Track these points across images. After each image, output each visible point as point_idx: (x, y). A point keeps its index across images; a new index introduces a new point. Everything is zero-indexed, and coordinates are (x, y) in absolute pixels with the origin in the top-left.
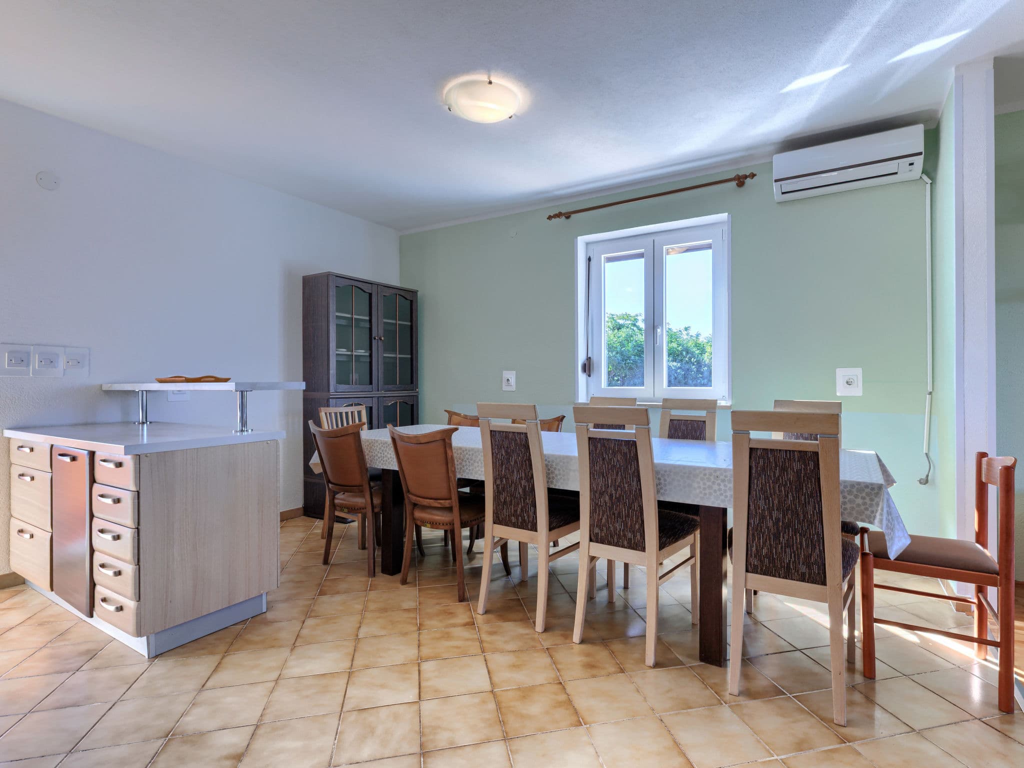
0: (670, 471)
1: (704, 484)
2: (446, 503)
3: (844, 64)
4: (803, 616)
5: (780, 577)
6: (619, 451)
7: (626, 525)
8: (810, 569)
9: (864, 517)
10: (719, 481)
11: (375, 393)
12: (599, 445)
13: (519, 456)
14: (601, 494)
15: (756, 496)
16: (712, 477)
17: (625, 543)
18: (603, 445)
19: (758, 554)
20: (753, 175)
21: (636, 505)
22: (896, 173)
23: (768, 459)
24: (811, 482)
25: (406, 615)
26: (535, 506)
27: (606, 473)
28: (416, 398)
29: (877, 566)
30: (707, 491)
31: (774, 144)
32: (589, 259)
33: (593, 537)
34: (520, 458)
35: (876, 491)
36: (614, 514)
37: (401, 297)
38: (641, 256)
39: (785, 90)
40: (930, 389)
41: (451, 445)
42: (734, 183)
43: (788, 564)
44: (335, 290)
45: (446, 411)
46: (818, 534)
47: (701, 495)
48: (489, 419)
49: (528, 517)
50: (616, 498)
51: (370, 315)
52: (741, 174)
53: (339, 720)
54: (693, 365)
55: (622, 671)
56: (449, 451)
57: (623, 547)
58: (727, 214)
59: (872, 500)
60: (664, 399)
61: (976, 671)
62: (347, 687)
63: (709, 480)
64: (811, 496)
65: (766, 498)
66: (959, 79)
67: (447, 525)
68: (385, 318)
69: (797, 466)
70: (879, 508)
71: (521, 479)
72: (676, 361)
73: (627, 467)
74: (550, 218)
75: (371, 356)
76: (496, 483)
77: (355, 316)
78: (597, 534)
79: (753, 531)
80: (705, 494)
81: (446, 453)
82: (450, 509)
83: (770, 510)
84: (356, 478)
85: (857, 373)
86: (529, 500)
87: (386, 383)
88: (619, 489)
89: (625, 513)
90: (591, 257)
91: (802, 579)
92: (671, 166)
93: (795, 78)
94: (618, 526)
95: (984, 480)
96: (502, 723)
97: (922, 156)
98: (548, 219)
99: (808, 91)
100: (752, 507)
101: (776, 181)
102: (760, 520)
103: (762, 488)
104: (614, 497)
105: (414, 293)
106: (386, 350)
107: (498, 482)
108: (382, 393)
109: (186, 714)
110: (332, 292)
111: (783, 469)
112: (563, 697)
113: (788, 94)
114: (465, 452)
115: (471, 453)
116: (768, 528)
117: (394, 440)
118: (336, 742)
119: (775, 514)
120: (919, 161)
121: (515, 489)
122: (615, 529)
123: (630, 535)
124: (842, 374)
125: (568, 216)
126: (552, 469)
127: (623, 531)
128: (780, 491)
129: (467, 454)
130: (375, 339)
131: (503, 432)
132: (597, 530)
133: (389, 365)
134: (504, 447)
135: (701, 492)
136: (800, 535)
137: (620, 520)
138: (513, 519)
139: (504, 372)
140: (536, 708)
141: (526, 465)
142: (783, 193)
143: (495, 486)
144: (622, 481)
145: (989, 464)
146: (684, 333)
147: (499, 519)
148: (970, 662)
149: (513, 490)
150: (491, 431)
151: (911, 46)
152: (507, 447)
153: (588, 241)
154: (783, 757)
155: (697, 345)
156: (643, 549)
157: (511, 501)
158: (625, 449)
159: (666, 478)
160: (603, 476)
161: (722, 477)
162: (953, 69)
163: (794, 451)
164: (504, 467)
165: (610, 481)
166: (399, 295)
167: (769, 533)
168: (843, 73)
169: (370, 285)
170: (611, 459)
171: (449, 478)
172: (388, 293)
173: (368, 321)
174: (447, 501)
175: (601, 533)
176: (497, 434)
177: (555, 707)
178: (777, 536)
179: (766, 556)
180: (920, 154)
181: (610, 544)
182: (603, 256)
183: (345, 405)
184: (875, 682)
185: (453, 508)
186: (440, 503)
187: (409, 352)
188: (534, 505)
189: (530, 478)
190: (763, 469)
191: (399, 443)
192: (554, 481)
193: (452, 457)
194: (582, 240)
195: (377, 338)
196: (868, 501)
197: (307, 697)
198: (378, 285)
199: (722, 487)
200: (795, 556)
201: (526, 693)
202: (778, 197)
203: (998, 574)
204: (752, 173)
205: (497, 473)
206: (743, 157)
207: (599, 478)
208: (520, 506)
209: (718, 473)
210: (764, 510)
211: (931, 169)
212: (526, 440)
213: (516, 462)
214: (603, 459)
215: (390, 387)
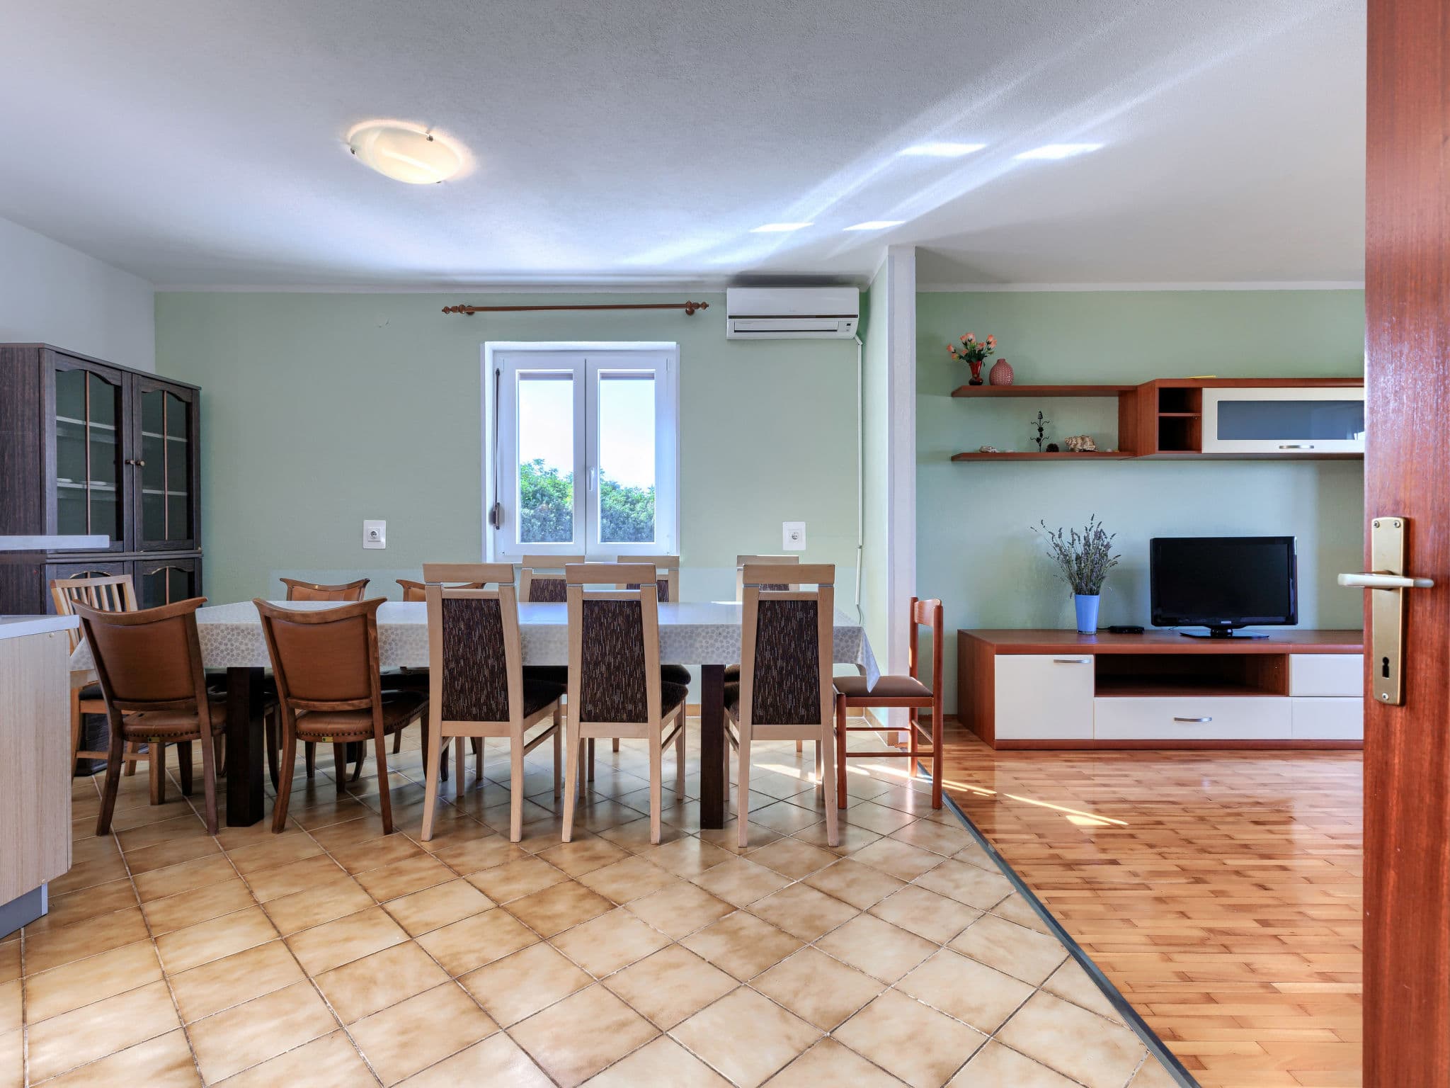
0: (671, 632)
1: (707, 642)
2: (363, 704)
3: (811, 221)
4: (774, 773)
5: (782, 724)
6: (621, 613)
7: (625, 694)
8: (808, 710)
9: (846, 658)
10: (722, 638)
11: (127, 554)
12: (596, 609)
13: (485, 628)
14: (597, 664)
15: (763, 649)
16: (714, 635)
17: (625, 716)
18: (602, 608)
19: (764, 706)
20: (705, 306)
21: (638, 672)
22: (836, 331)
23: (776, 610)
24: (811, 629)
25: (314, 865)
26: (506, 690)
27: (604, 640)
28: (198, 562)
29: (849, 705)
30: (710, 650)
31: (727, 276)
32: (498, 373)
33: (583, 716)
34: (487, 632)
35: (856, 634)
36: (612, 685)
37: (171, 396)
38: (569, 377)
39: (752, 231)
40: (860, 544)
41: (374, 622)
42: (683, 310)
43: (790, 710)
44: (54, 376)
45: (281, 580)
46: (815, 678)
47: (704, 655)
48: (441, 583)
49: (496, 706)
50: (614, 667)
51: (118, 422)
52: (693, 301)
53: (314, 985)
54: (552, 512)
55: (631, 854)
56: (371, 631)
57: (622, 721)
58: (675, 343)
59: (853, 642)
60: (619, 556)
61: (910, 786)
62: (293, 955)
63: (711, 637)
64: (810, 642)
65: (772, 649)
66: (891, 259)
67: (361, 733)
68: (145, 429)
69: (799, 615)
70: (860, 648)
71: (488, 657)
72: (528, 507)
73: (629, 632)
74: (446, 310)
75: (119, 492)
76: (447, 667)
77: (90, 424)
78: (590, 712)
79: (759, 684)
80: (708, 653)
81: (366, 633)
82: (368, 712)
83: (775, 660)
84: (182, 686)
85: (800, 527)
86: (498, 683)
87: (147, 537)
88: (619, 656)
89: (625, 682)
90: (501, 370)
91: (801, 722)
92: (615, 275)
93: (765, 223)
94: (616, 698)
95: (916, 621)
96: (532, 928)
97: (857, 319)
98: (443, 311)
99: (773, 237)
100: (759, 659)
101: (730, 317)
102: (766, 671)
103: (768, 639)
104: (612, 667)
105: (194, 391)
106: (147, 482)
107: (452, 665)
108: (142, 555)
109: (29, 1057)
110: (49, 380)
111: (788, 619)
112: (582, 891)
113: (755, 235)
114: (389, 632)
115: (399, 632)
116: (773, 678)
117: (267, 621)
118: (329, 1004)
119: (779, 663)
120: (855, 322)
121: (479, 672)
122: (613, 702)
123: (630, 707)
124: (788, 528)
125: (470, 311)
126: (526, 642)
127: (623, 703)
128: (784, 641)
129: (392, 633)
130: (128, 463)
131: (463, 600)
132: (590, 707)
133: (152, 507)
134: (463, 620)
135: (703, 652)
136: (801, 680)
137: (618, 691)
138: (474, 710)
139: (366, 522)
140: (562, 905)
141: (495, 639)
142: (735, 331)
143: (446, 671)
144: (623, 647)
145: (921, 607)
146: (536, 467)
147: (452, 714)
148: (906, 780)
149: (475, 672)
150: (443, 600)
151: (861, 222)
152: (469, 619)
153: (496, 348)
154: (801, 880)
155: (555, 486)
156: (645, 720)
157: (472, 687)
158: (628, 611)
159: (666, 639)
160: (600, 643)
161: (725, 634)
162: (887, 248)
163: (797, 601)
164: (462, 645)
165: (608, 648)
166: (168, 392)
167: (774, 682)
168: (806, 229)
169: (118, 373)
170: (611, 624)
171: (368, 668)
172: (150, 387)
173: (113, 434)
174: (365, 701)
175: (595, 709)
176: (453, 603)
177: (580, 900)
178: (780, 684)
179: (772, 705)
180: (855, 316)
181: (605, 720)
182: (517, 371)
183: (74, 575)
184: (846, 811)
185: (374, 710)
186: (353, 705)
187: (185, 487)
188: (505, 688)
189: (500, 656)
190: (771, 621)
191: (277, 624)
192: (528, 657)
193: (376, 638)
194: (489, 346)
195: (132, 462)
196: (850, 643)
197: (238, 979)
198: (133, 374)
199: (725, 644)
200: (796, 702)
201: (540, 897)
202: (730, 334)
203: (932, 696)
204: (705, 303)
205: (451, 653)
206: (694, 282)
207: (594, 646)
208: (485, 692)
209: (721, 630)
210: (770, 660)
211: (862, 333)
212: (497, 608)
213: (481, 637)
214: (601, 624)
215: (154, 544)
